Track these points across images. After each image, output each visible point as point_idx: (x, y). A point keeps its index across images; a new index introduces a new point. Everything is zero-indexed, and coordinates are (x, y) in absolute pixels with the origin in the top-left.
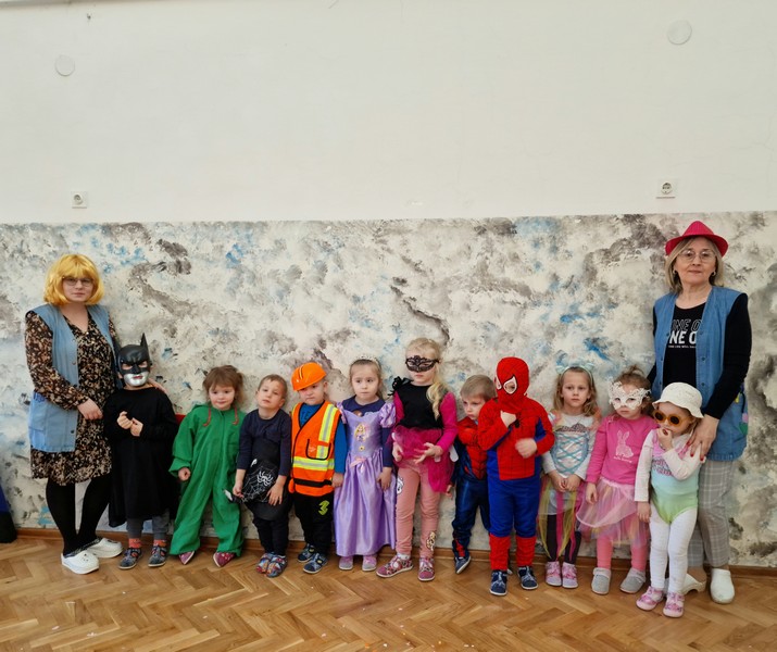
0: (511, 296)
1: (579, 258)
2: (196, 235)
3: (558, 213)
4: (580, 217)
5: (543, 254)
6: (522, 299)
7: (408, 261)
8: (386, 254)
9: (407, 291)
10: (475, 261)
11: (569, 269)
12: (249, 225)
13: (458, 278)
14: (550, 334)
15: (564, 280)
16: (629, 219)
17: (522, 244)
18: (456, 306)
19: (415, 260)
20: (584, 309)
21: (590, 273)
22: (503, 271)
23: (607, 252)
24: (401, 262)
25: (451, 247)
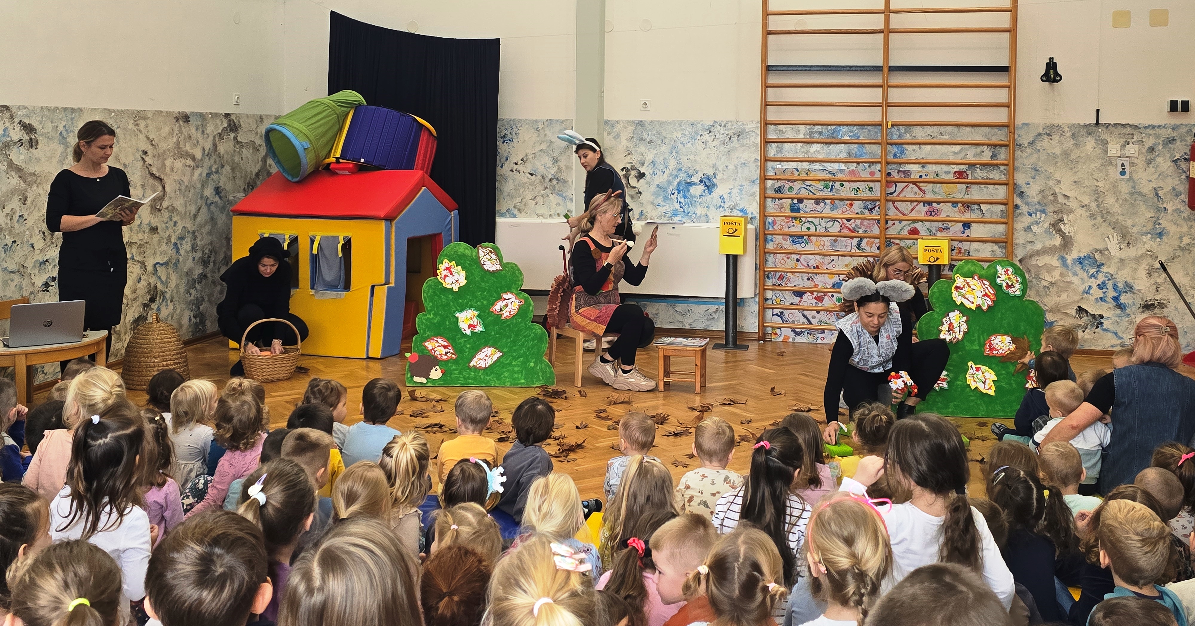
0: (189, 162)
1: (211, 138)
2: (42, 118)
3: (204, 111)
4: (211, 113)
5: (199, 135)
6: (192, 163)
7: (148, 138)
8: (139, 133)
9: (149, 160)
10: (175, 140)
11: (208, 146)
12: (73, 110)
13: (169, 150)
14: (203, 185)
15: (206, 153)
16: (227, 115)
17: (191, 129)
18: (168, 169)
19: (151, 138)
20: (214, 170)
21: (215, 146)
22: (185, 146)
23: (220, 134)
24: (145, 139)
25: (166, 130)
